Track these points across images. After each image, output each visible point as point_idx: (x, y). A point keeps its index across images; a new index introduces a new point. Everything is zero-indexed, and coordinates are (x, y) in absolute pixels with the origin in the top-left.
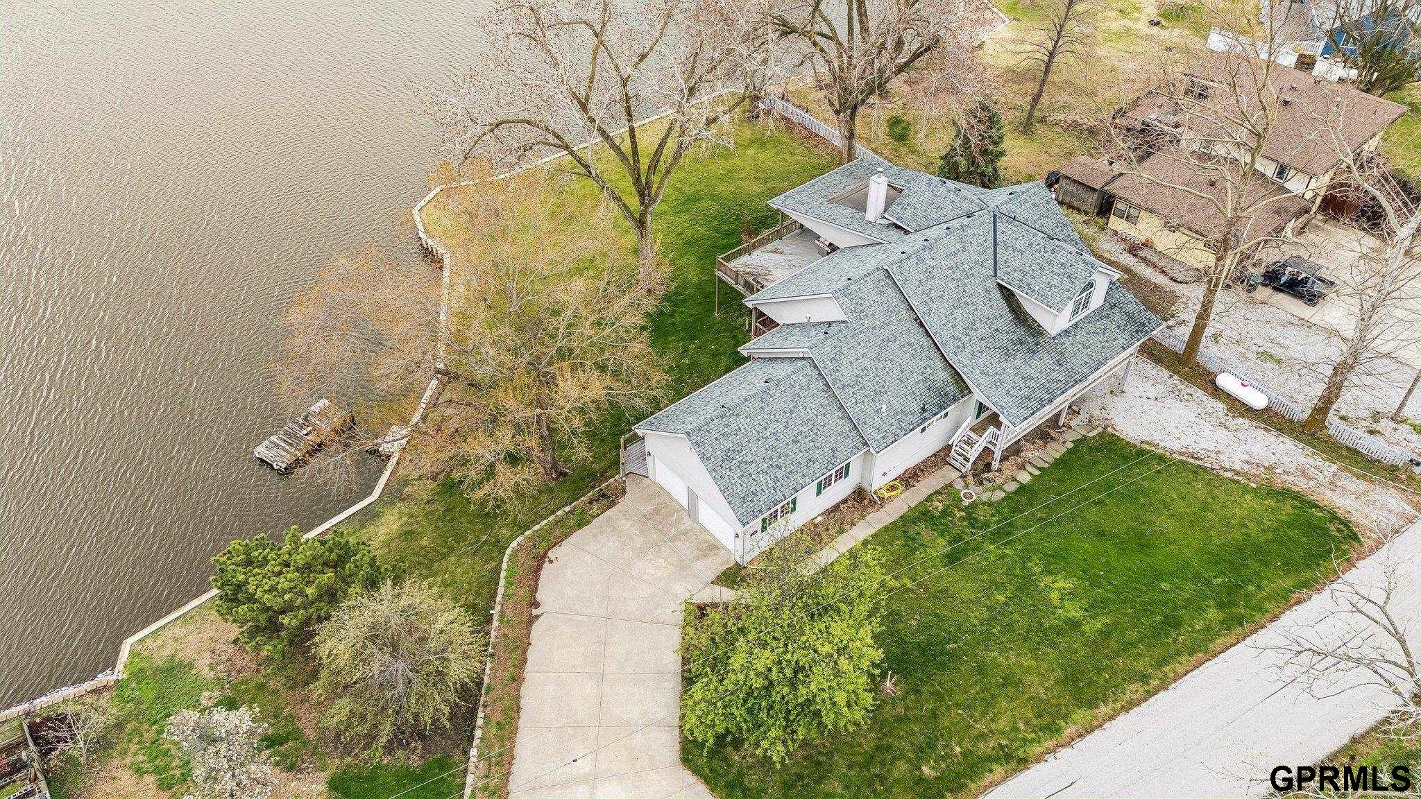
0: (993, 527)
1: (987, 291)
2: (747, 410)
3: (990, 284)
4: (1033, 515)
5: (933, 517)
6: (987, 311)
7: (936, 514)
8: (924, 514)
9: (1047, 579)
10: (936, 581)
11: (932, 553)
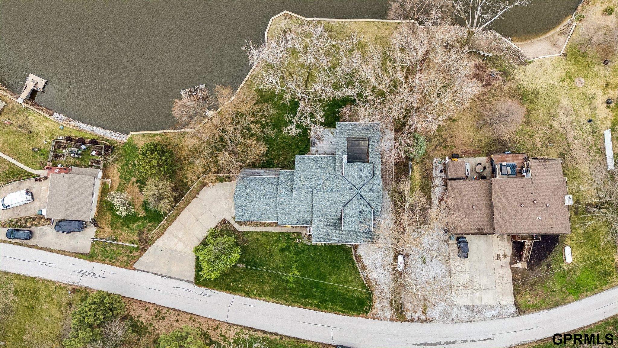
0: (299, 249)
1: (338, 209)
3: (340, 208)
4: (310, 253)
5: (289, 238)
6: (333, 213)
7: (291, 238)
8: (288, 235)
9: (294, 269)
10: (274, 252)
11: (280, 245)
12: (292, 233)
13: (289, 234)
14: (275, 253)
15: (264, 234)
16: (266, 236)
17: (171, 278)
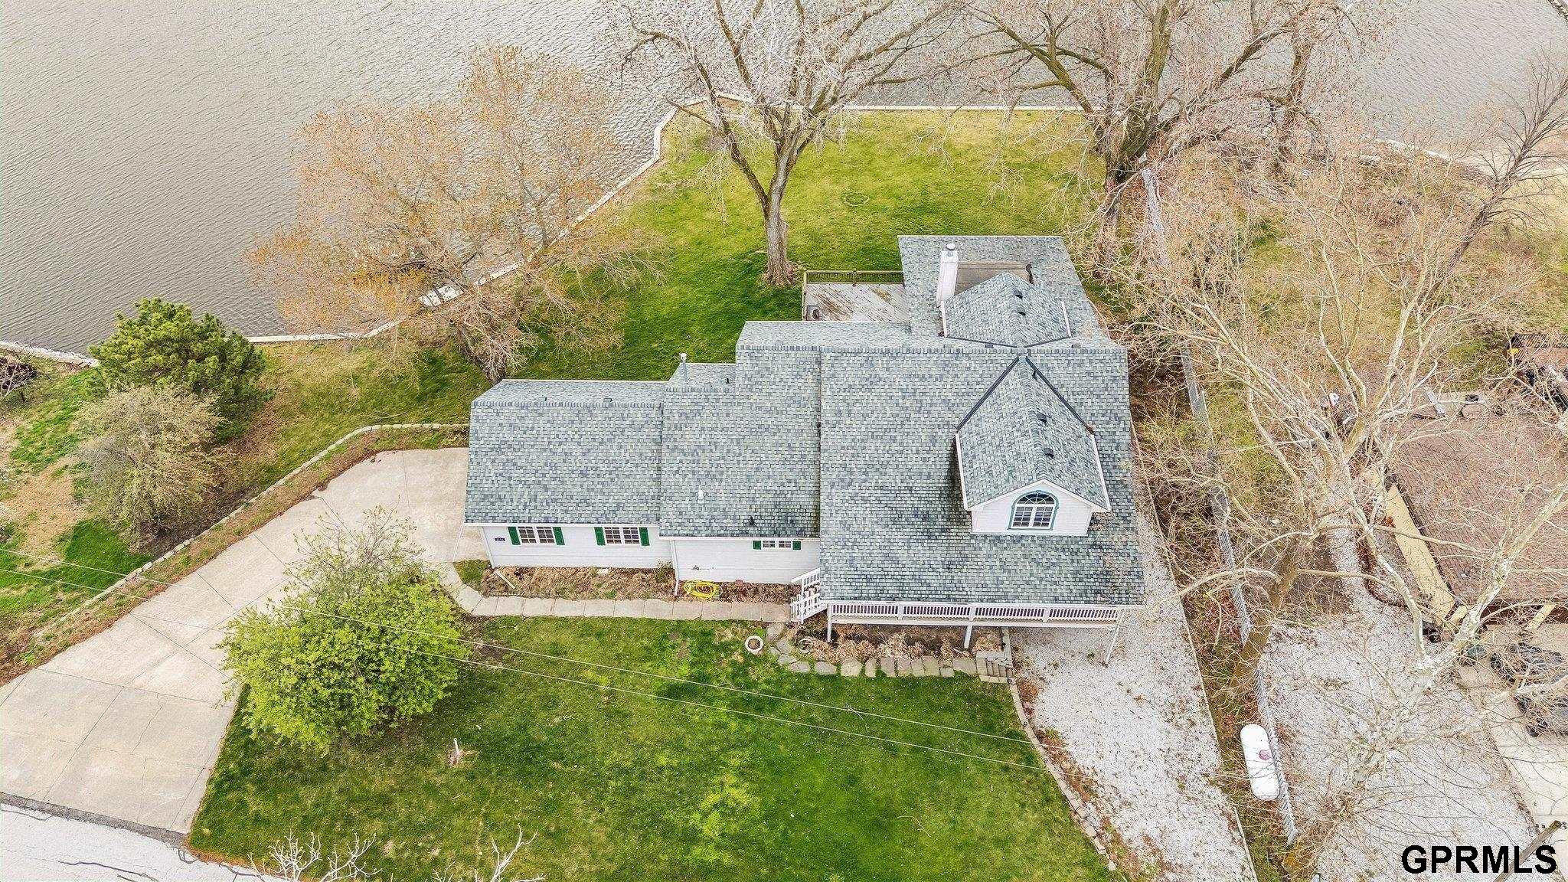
0: (754, 693)
1: (933, 440)
2: (555, 415)
3: (943, 434)
4: (809, 711)
5: (708, 643)
6: (914, 461)
7: (716, 642)
8: (704, 634)
9: (731, 779)
10: (630, 698)
11: (662, 673)
12: (723, 623)
13: (709, 628)
14: (633, 708)
15: (588, 628)
16: (599, 635)
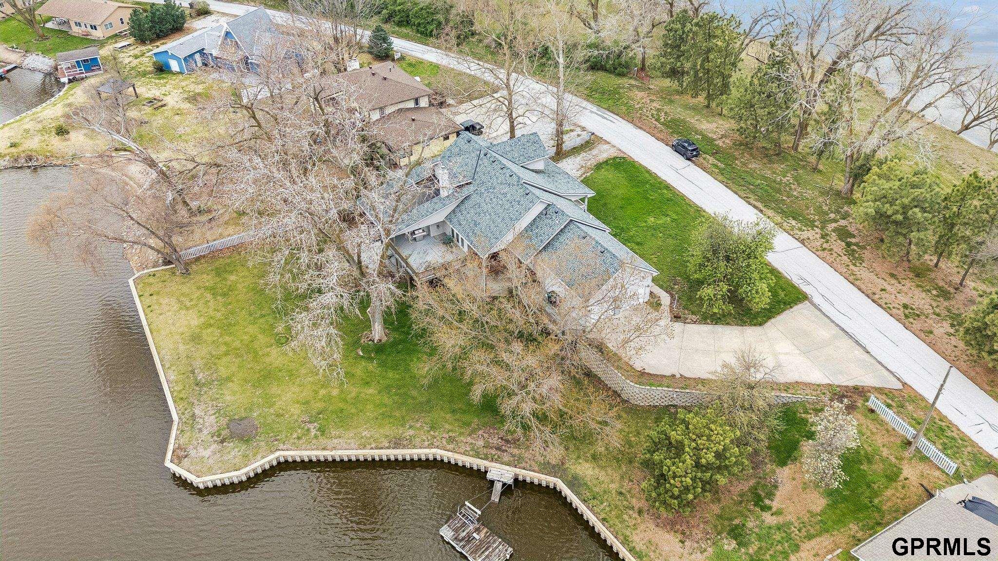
17: (843, 330)
